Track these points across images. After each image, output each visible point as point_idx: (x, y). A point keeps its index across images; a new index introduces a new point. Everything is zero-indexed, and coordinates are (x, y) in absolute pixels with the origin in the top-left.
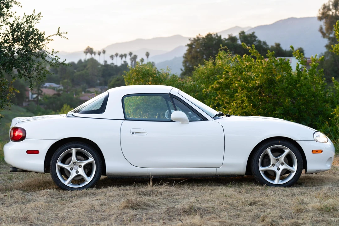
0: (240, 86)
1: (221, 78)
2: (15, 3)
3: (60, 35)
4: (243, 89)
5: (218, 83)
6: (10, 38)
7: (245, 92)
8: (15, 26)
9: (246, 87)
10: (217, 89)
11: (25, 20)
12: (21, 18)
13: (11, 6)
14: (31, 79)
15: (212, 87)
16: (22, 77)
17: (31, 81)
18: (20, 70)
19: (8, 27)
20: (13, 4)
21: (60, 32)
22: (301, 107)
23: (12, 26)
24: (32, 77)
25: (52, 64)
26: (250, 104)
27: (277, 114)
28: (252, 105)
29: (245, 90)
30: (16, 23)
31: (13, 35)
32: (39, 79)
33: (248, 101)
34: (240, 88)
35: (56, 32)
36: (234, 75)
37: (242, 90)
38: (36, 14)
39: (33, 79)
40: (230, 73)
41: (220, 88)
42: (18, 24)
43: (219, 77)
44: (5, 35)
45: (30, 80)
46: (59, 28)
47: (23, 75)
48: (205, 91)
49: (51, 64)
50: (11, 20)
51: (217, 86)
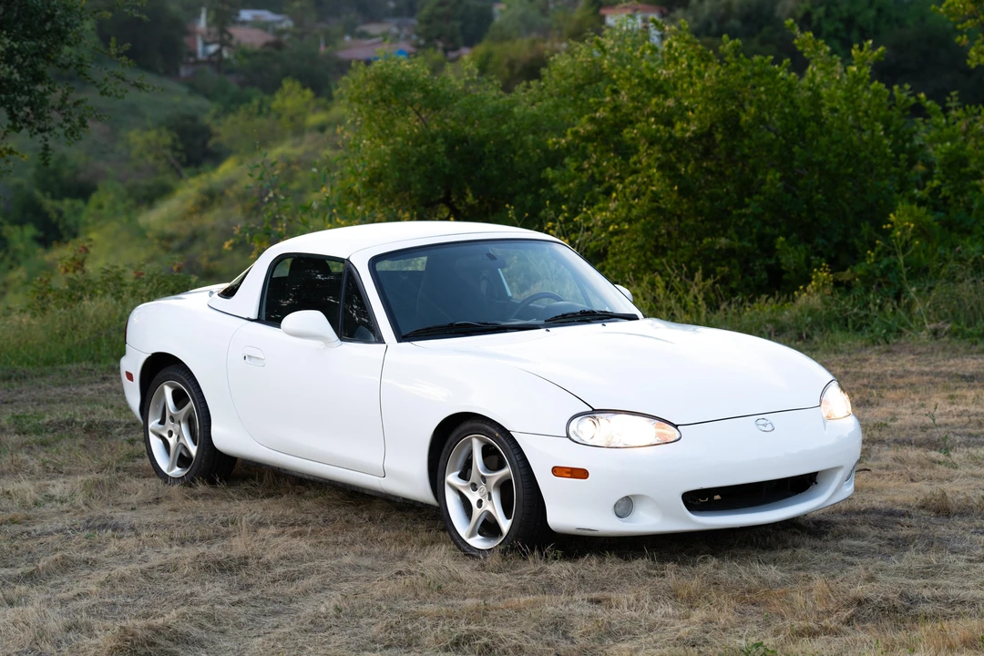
0: (643, 134)
1: (601, 105)
4: (651, 144)
5: (592, 120)
7: (656, 152)
9: (661, 138)
10: (588, 138)
14: (46, 134)
15: (576, 133)
16: (21, 128)
17: (46, 140)
18: (14, 109)
22: (812, 197)
24: (50, 130)
25: (105, 89)
26: (671, 185)
28: (676, 188)
29: (656, 148)
32: (68, 134)
33: (664, 177)
34: (643, 141)
36: (633, 98)
37: (648, 148)
39: (52, 133)
40: (623, 93)
41: (597, 134)
43: (594, 102)
45: (44, 137)
47: (24, 121)
48: (555, 144)
49: (102, 89)
51: (589, 128)
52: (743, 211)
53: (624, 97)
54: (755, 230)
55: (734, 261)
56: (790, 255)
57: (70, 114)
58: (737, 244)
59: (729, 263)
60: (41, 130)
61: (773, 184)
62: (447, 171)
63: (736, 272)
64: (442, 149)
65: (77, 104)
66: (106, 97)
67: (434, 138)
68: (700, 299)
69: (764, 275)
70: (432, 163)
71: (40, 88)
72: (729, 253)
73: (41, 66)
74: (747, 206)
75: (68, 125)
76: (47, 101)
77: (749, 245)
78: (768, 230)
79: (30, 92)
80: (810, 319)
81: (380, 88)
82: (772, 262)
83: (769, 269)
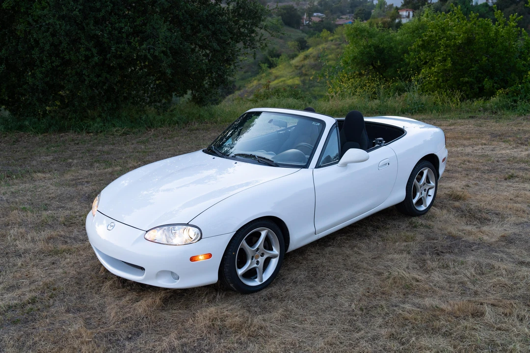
0: (444, 43)
1: (426, 35)
4: (446, 46)
5: (423, 40)
10: (420, 46)
14: (255, 49)
16: (248, 47)
18: (245, 42)
22: (495, 65)
27: (473, 71)
36: (437, 33)
41: (423, 45)
47: (248, 45)
51: (421, 43)
52: (473, 69)
53: (434, 33)
54: (475, 75)
55: (468, 85)
56: (487, 83)
57: (262, 43)
58: (470, 80)
59: (466, 86)
60: (253, 48)
61: (485, 61)
62: (374, 56)
63: (469, 89)
64: (373, 49)
65: (264, 39)
66: (273, 37)
67: (370, 47)
68: (458, 99)
69: (478, 90)
70: (370, 54)
71: (253, 35)
72: (467, 82)
73: (254, 28)
74: (473, 67)
75: (262, 46)
76: (255, 39)
77: (473, 80)
78: (479, 75)
79: (250, 36)
80: (496, 106)
81: (356, 31)
82: (481, 85)
83: (479, 88)
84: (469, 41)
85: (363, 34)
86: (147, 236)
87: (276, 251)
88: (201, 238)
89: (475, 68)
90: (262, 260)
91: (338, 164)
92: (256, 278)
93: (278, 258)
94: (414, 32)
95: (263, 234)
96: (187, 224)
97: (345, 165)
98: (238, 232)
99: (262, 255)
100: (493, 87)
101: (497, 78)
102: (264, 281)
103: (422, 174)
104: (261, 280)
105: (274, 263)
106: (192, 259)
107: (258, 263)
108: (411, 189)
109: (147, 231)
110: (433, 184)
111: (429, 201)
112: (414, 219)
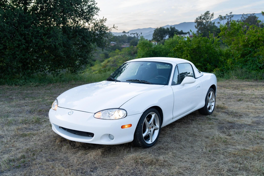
0: (186, 49)
1: (178, 45)
2: (96, 14)
3: (114, 28)
4: (187, 50)
5: (177, 47)
6: (94, 29)
8: (96, 24)
9: (189, 50)
11: (100, 21)
12: (98, 20)
13: (94, 15)
15: (174, 49)
18: (98, 43)
19: (93, 24)
20: (95, 15)
21: (114, 27)
22: (211, 58)
23: (94, 24)
26: (190, 57)
27: (201, 61)
29: (188, 51)
30: (96, 22)
31: (95, 28)
33: (190, 55)
35: (113, 27)
36: (183, 44)
38: (104, 19)
42: (97, 23)
44: (92, 28)
46: (114, 25)
50: (94, 21)
51: (176, 48)
52: (201, 60)
53: (182, 44)
54: (202, 63)
55: (200, 67)
56: (209, 66)
60: (102, 46)
61: (206, 56)
62: (152, 55)
64: (152, 52)
67: (150, 51)
69: (204, 69)
70: (150, 54)
71: (102, 40)
77: (202, 65)
78: (204, 63)
81: (143, 44)
82: (205, 67)
83: (205, 68)
84: (199, 47)
85: (147, 45)
86: (95, 116)
87: (158, 126)
88: (126, 116)
89: (202, 59)
90: (152, 130)
91: (181, 84)
92: (149, 140)
93: (159, 130)
94: (170, 44)
95: (153, 116)
96: (119, 108)
97: (184, 85)
98: (144, 113)
99: (152, 127)
100: (211, 67)
101: (212, 64)
102: (153, 142)
103: (210, 94)
104: (152, 141)
105: (157, 132)
106: (122, 127)
107: (150, 131)
108: (207, 101)
109: (95, 113)
110: (214, 100)
111: (213, 108)
112: (208, 116)
